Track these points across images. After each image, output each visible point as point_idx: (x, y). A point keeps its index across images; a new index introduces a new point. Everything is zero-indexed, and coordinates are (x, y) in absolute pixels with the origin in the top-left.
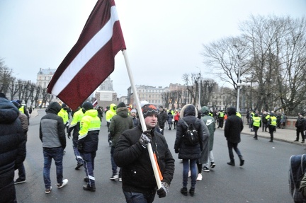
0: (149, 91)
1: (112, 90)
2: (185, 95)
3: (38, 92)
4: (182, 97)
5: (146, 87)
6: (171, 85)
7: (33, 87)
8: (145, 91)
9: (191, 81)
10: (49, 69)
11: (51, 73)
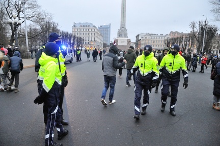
0: (153, 38)
1: (127, 37)
2: (186, 41)
3: (74, 40)
4: (183, 42)
5: (151, 35)
6: (172, 32)
7: (71, 36)
8: (150, 38)
9: (198, 28)
10: (80, 23)
11: (81, 26)
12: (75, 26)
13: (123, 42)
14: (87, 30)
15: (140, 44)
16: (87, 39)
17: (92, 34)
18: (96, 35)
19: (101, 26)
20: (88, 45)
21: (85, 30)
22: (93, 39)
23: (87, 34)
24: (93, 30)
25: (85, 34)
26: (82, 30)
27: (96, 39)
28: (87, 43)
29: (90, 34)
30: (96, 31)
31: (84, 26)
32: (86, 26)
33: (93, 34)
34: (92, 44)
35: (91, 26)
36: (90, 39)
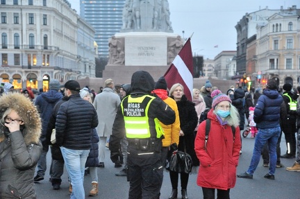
13: (147, 51)
15: (254, 60)
16: (10, 42)
17: (31, 17)
18: (53, 23)
20: (17, 71)
22: (39, 42)
23: (10, 20)
27: (52, 42)
28: (11, 61)
30: (50, 5)
33: (38, 21)
34: (35, 62)
36: (26, 42)
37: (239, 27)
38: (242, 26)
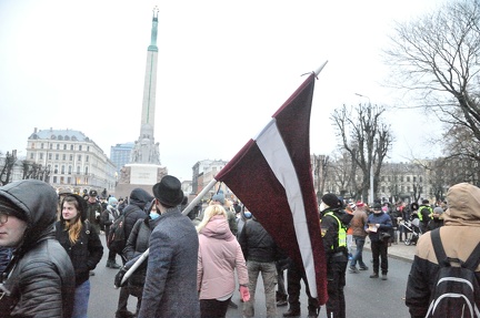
1: (158, 162)
10: (51, 131)
11: (53, 138)
12: (35, 136)
13: (145, 176)
14: (68, 148)
15: (202, 185)
16: (66, 170)
17: (80, 157)
18: (91, 160)
19: (118, 145)
21: (62, 148)
22: (82, 171)
23: (68, 158)
24: (84, 149)
25: (61, 158)
26: (55, 147)
27: (90, 171)
28: (65, 181)
29: (76, 159)
30: (91, 150)
31: (60, 138)
32: (67, 138)
33: (83, 159)
34: (79, 182)
35: (79, 138)
36: (75, 171)
37: (194, 168)
38: (196, 167)
